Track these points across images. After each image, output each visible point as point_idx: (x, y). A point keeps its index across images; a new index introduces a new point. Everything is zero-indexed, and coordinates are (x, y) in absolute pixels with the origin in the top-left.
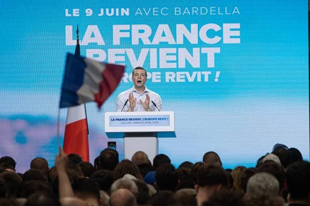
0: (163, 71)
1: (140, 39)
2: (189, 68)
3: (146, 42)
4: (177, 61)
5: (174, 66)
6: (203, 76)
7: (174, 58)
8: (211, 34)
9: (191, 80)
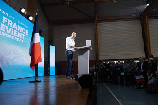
0: (15, 36)
1: (10, 25)
2: (19, 38)
3: (11, 26)
4: (17, 35)
5: (16, 36)
6: (22, 41)
7: (17, 34)
8: (24, 31)
9: (20, 41)
